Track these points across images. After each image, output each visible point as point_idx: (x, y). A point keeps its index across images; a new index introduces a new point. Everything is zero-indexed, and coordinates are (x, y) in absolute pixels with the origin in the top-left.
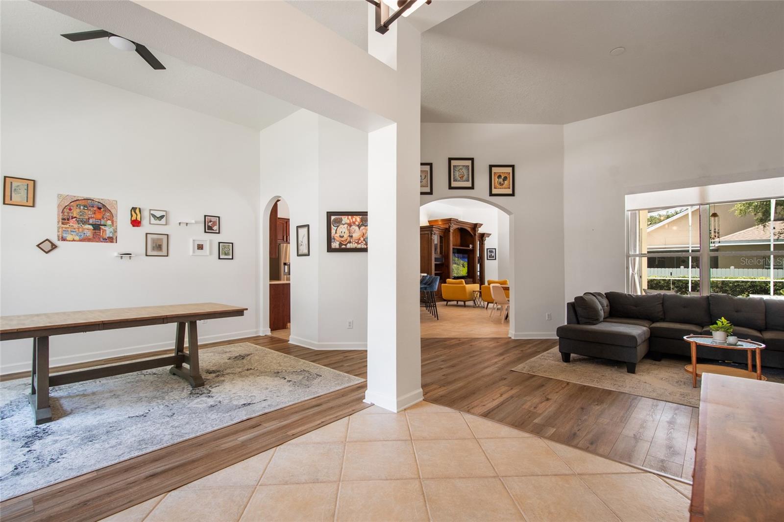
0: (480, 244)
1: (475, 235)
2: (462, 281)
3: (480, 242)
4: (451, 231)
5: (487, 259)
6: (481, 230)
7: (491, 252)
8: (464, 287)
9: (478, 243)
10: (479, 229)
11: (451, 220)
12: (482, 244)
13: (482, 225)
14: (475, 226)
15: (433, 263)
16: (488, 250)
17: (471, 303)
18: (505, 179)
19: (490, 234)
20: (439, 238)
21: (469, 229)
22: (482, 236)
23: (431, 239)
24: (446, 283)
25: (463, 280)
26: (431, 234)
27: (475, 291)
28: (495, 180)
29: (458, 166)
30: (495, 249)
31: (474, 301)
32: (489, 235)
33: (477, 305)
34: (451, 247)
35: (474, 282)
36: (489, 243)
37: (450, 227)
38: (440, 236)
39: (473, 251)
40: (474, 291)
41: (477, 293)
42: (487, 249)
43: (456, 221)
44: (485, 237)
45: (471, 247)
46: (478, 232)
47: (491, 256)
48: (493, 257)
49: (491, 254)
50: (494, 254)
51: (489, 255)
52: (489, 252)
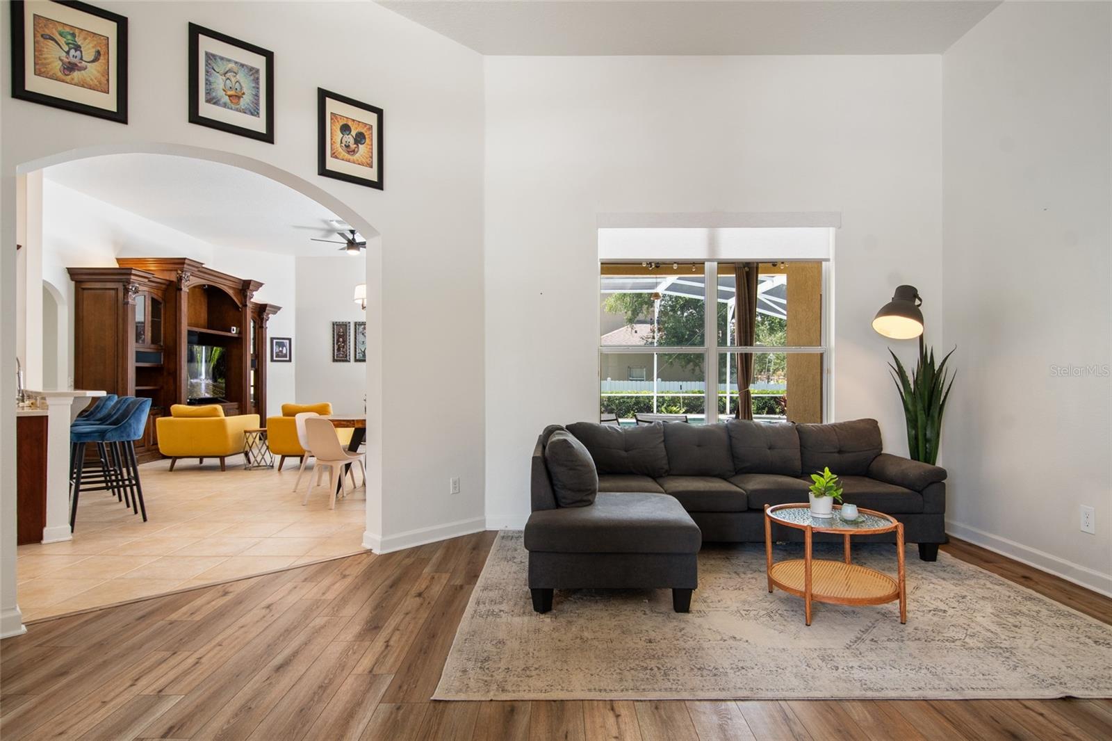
0: (254, 327)
1: (245, 306)
2: (216, 409)
3: (254, 322)
4: (185, 289)
5: (272, 360)
6: (258, 297)
7: (282, 345)
8: (222, 424)
9: (252, 324)
10: (254, 293)
11: (184, 263)
12: (261, 327)
13: (261, 285)
14: (245, 287)
15: (132, 365)
16: (275, 341)
17: (240, 459)
18: (360, 138)
19: (279, 308)
20: (149, 303)
21: (231, 292)
22: (261, 310)
23: (127, 303)
24: (170, 415)
25: (219, 407)
26: (126, 291)
27: (250, 432)
28: (334, 136)
29: (222, 59)
30: (290, 340)
31: (246, 454)
32: (276, 309)
33: (256, 464)
34: (185, 328)
35: (242, 411)
36: (275, 327)
37: (180, 279)
38: (153, 300)
39: (240, 341)
40: (246, 432)
41: (254, 434)
42: (272, 339)
43: (197, 267)
44: (268, 314)
45: (235, 332)
46: (252, 300)
47: (280, 354)
48: (285, 356)
49: (281, 349)
50: (287, 349)
51: (276, 352)
52: (276, 345)
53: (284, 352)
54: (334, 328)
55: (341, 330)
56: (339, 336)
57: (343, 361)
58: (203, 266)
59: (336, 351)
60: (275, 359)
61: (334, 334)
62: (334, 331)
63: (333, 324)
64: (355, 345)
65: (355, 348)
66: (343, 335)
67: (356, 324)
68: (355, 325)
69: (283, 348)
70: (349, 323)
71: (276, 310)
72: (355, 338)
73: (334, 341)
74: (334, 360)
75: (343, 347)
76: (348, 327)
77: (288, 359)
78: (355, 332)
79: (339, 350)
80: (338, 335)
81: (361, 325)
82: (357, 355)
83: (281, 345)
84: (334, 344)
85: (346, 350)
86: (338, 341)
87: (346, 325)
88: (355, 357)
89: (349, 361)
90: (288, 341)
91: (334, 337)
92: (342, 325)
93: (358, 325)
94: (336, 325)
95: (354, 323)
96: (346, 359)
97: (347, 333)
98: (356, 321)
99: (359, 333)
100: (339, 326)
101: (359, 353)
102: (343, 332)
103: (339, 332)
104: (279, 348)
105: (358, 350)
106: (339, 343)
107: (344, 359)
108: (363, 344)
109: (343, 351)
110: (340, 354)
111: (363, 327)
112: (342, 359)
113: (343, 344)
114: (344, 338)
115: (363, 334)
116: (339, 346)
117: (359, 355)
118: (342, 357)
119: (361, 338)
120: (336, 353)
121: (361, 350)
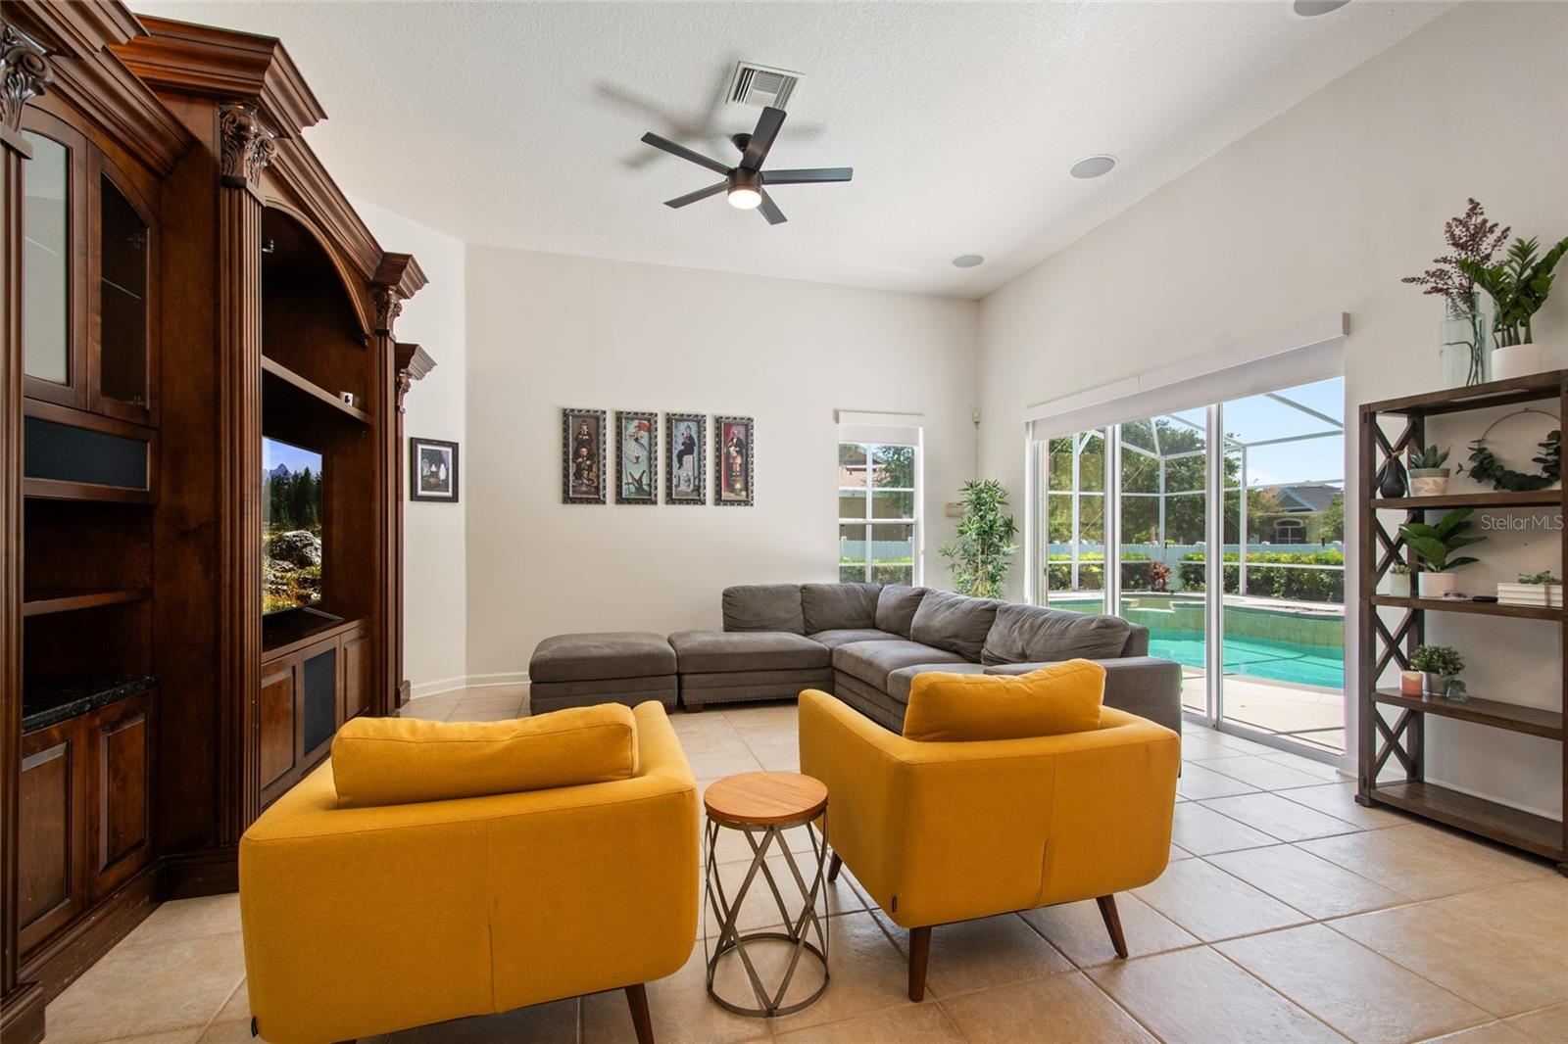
1: (381, 332)
5: (414, 497)
10: (405, 304)
12: (396, 408)
13: (423, 282)
14: (389, 276)
16: (420, 447)
19: (431, 365)
22: (405, 361)
30: (455, 446)
32: (425, 366)
37: (236, 140)
42: (414, 442)
47: (432, 480)
48: (444, 486)
49: (434, 469)
50: (447, 469)
51: (422, 477)
52: (422, 459)
53: (442, 476)
54: (565, 423)
55: (585, 428)
56: (580, 443)
57: (589, 501)
59: (571, 478)
60: (420, 492)
61: (566, 438)
62: (566, 430)
63: (565, 415)
66: (590, 441)
67: (619, 417)
68: (618, 419)
69: (438, 468)
70: (604, 412)
73: (566, 453)
74: (567, 499)
75: (590, 466)
76: (601, 422)
77: (449, 494)
79: (578, 475)
80: (576, 439)
81: (632, 419)
82: (624, 487)
83: (435, 458)
84: (566, 461)
85: (598, 476)
86: (577, 455)
87: (597, 419)
88: (619, 492)
89: (604, 503)
90: (450, 450)
91: (566, 445)
92: (591, 417)
93: (626, 419)
94: (573, 416)
95: (617, 413)
96: (596, 496)
97: (601, 438)
98: (621, 410)
99: (628, 438)
100: (580, 421)
101: (633, 483)
102: (589, 434)
103: (580, 433)
104: (431, 466)
105: (624, 476)
106: (580, 460)
107: (590, 496)
108: (637, 462)
109: (588, 480)
110: (582, 484)
111: (636, 423)
112: (586, 496)
113: (588, 462)
114: (592, 449)
115: (636, 440)
116: (579, 466)
117: (632, 488)
118: (585, 493)
119: (631, 449)
120: (571, 482)
121: (632, 476)
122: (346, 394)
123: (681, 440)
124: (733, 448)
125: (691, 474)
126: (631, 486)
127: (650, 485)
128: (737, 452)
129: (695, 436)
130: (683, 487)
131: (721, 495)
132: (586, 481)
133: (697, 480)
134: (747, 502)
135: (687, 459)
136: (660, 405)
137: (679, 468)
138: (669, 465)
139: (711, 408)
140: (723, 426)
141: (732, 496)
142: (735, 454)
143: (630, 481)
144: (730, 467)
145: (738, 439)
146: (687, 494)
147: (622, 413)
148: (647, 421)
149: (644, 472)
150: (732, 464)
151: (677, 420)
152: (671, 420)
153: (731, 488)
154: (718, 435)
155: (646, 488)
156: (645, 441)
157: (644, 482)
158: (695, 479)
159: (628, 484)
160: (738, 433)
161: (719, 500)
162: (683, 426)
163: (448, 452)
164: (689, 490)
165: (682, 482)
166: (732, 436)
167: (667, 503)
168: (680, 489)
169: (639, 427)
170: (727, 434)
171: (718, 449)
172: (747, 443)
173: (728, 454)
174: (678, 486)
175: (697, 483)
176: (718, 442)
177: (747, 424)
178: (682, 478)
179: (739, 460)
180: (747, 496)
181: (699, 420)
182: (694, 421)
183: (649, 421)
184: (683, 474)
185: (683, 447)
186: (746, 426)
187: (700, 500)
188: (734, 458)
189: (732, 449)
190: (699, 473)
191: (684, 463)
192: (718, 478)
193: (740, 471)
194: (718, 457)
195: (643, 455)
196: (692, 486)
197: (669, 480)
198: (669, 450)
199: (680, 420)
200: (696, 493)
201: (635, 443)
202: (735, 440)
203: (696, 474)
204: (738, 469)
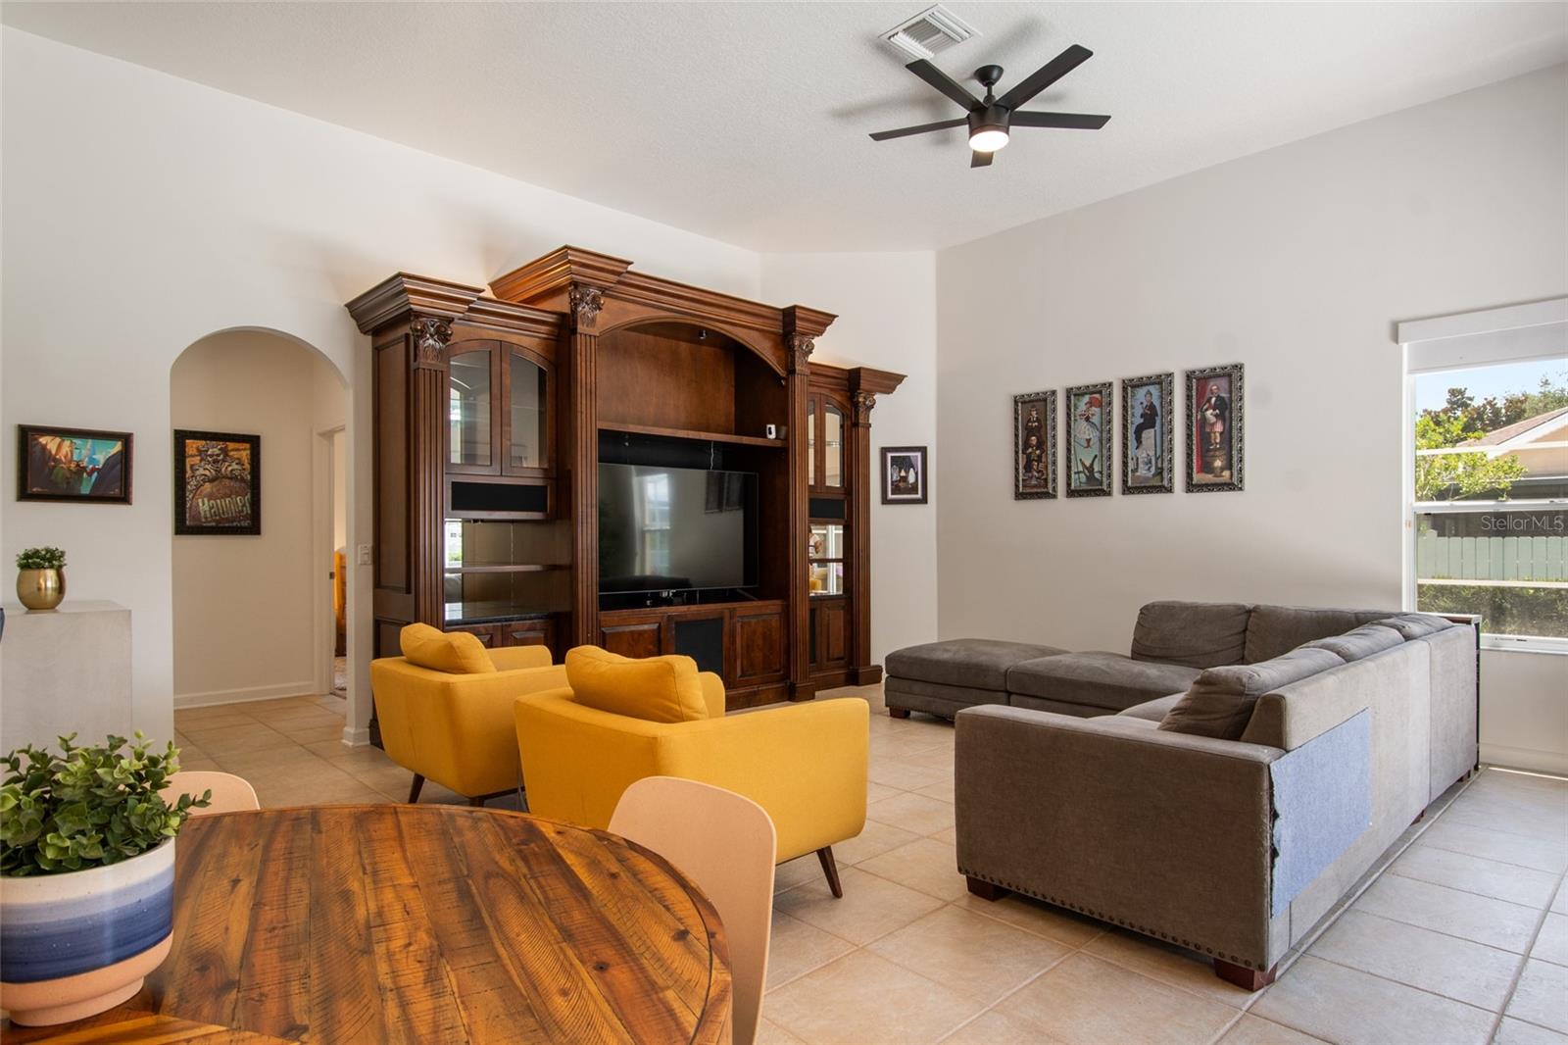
0: (841, 424)
1: (792, 371)
4: (591, 329)
5: (885, 501)
6: (826, 351)
7: (906, 464)
10: (816, 341)
11: (569, 263)
12: (856, 425)
13: (829, 318)
14: (789, 326)
15: (436, 515)
16: (889, 455)
19: (898, 379)
21: (754, 341)
22: (848, 384)
23: (419, 367)
26: (416, 336)
30: (923, 450)
32: (889, 382)
34: (586, 424)
36: (890, 424)
37: (574, 306)
39: (784, 454)
42: (884, 451)
43: (619, 274)
44: (870, 393)
45: (773, 436)
46: (811, 358)
47: (901, 484)
48: (914, 489)
49: (903, 474)
50: (917, 474)
51: (892, 482)
52: (892, 466)
53: (911, 479)
54: (1016, 412)
55: (1035, 414)
56: (1030, 431)
57: (1040, 496)
58: (630, 268)
59: (1021, 472)
60: (890, 496)
62: (1016, 419)
63: (1016, 402)
64: (1069, 450)
65: (1069, 460)
66: (1039, 428)
67: (1069, 392)
68: (1068, 398)
69: (907, 472)
70: (1053, 393)
71: (892, 383)
72: (1069, 433)
73: (1017, 444)
74: (1020, 496)
75: (1040, 457)
76: (1050, 406)
77: (919, 496)
78: (1069, 415)
79: (1028, 467)
80: (1026, 428)
81: (1083, 394)
82: (1074, 477)
83: (903, 464)
84: (1017, 453)
85: (1047, 467)
86: (1027, 445)
87: (1045, 400)
88: (1069, 485)
89: (1054, 497)
90: (919, 454)
91: (1016, 436)
92: (1037, 401)
93: (1075, 395)
94: (1022, 403)
95: (1067, 390)
96: (1045, 490)
97: (1049, 422)
98: (1071, 386)
99: (1078, 417)
100: (1029, 405)
101: (1083, 472)
102: (1038, 420)
103: (1029, 421)
104: (900, 472)
105: (1073, 464)
106: (1030, 450)
107: (1039, 490)
108: (1089, 446)
109: (1038, 472)
110: (1032, 478)
111: (1086, 398)
112: (1035, 490)
113: (1038, 452)
114: (1041, 436)
115: (1087, 419)
116: (1028, 456)
117: (1083, 478)
118: (1035, 486)
119: (1083, 431)
120: (1021, 474)
121: (1083, 464)
122: (769, 426)
123: (1139, 411)
124: (1211, 411)
125: (1152, 453)
126: (1082, 475)
127: (1101, 473)
128: (1216, 416)
129: (1157, 403)
130: (1142, 472)
131: (1192, 479)
132: (1036, 474)
133: (1159, 461)
134: (1230, 486)
135: (1148, 435)
136: (1114, 372)
137: (1137, 448)
138: (1125, 446)
139: (1178, 361)
140: (1198, 381)
141: (1209, 478)
142: (1213, 419)
143: (1081, 469)
144: (1205, 438)
145: (1219, 398)
146: (1147, 479)
147: (1072, 389)
148: (1098, 393)
149: (1096, 456)
150: (1209, 433)
151: (1134, 387)
152: (1130, 386)
153: (1206, 467)
154: (1189, 397)
155: (1097, 475)
156: (1096, 420)
157: (1096, 469)
158: (1157, 459)
159: (1078, 473)
160: (1218, 388)
161: (1191, 487)
162: (1141, 392)
163: (917, 457)
164: (1150, 475)
165: (1141, 465)
166: (1208, 394)
167: (1124, 493)
168: (1138, 474)
169: (1090, 404)
170: (1201, 394)
171: (1189, 416)
172: (1231, 401)
173: (1204, 421)
174: (1135, 471)
175: (1160, 465)
176: (1189, 407)
177: (1232, 374)
178: (1140, 460)
179: (1219, 428)
180: (1231, 478)
181: (1163, 381)
182: (1153, 384)
183: (1100, 392)
184: (1142, 455)
185: (1142, 421)
186: (1230, 376)
187: (1164, 487)
188: (1213, 425)
189: (1209, 412)
190: (1162, 451)
191: (1143, 440)
192: (1189, 456)
193: (1221, 443)
194: (1189, 427)
195: (1094, 435)
196: (1153, 469)
197: (1125, 464)
198: (1125, 427)
199: (1138, 386)
200: (1158, 477)
201: (1085, 424)
202: (1213, 400)
203: (1158, 453)
204: (1218, 441)
